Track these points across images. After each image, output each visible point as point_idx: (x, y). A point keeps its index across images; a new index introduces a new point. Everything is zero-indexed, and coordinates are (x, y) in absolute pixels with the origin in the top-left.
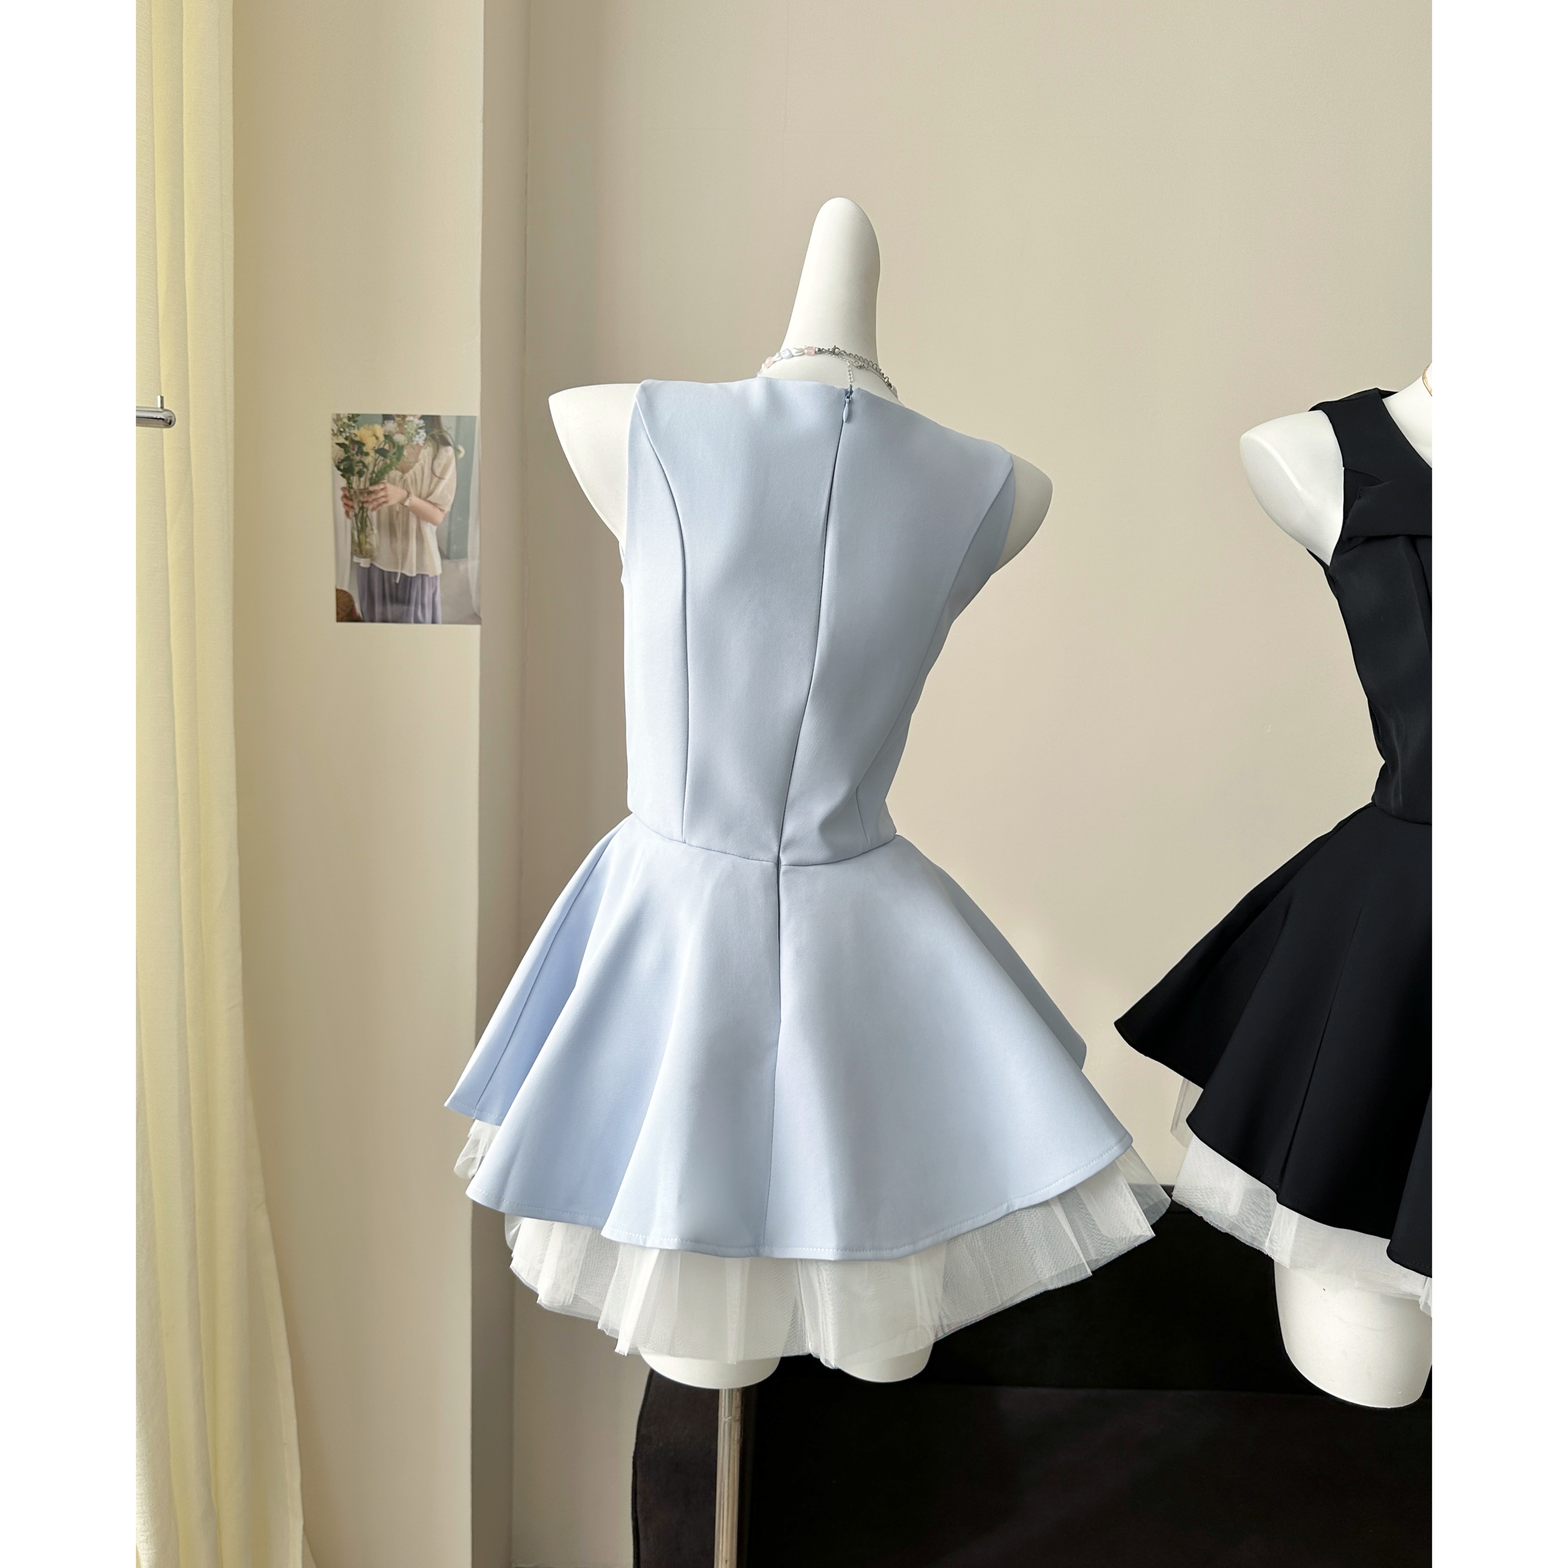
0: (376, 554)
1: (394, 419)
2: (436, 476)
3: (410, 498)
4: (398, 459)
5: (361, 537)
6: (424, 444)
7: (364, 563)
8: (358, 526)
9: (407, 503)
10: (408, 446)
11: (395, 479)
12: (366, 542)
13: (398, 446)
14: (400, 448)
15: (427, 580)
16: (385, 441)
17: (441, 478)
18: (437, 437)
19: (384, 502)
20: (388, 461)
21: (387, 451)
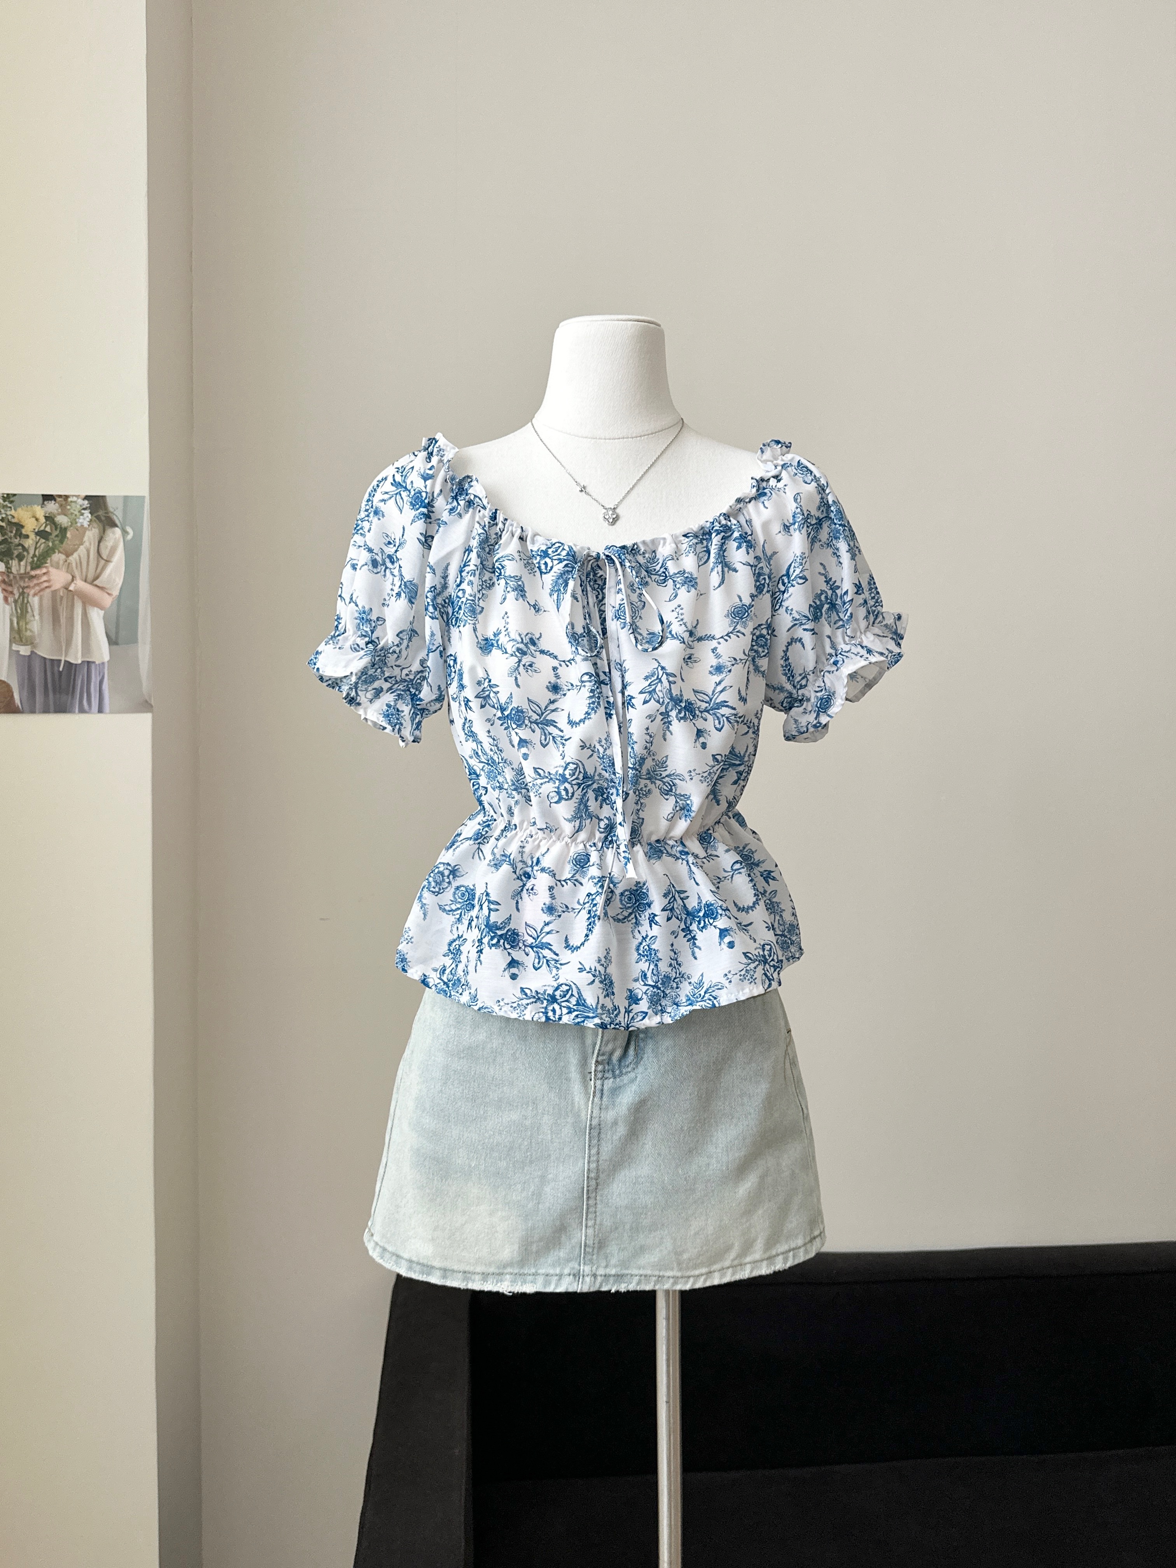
0: (37, 641)
1: (55, 500)
2: (102, 558)
3: (75, 582)
5: (21, 624)
6: (89, 526)
7: (24, 651)
8: (17, 612)
9: (71, 588)
10: (71, 528)
11: (58, 563)
12: (26, 628)
13: (61, 528)
15: (93, 666)
16: (46, 523)
17: (108, 562)
18: (104, 519)
19: (46, 587)
20: (51, 544)
21: (50, 534)
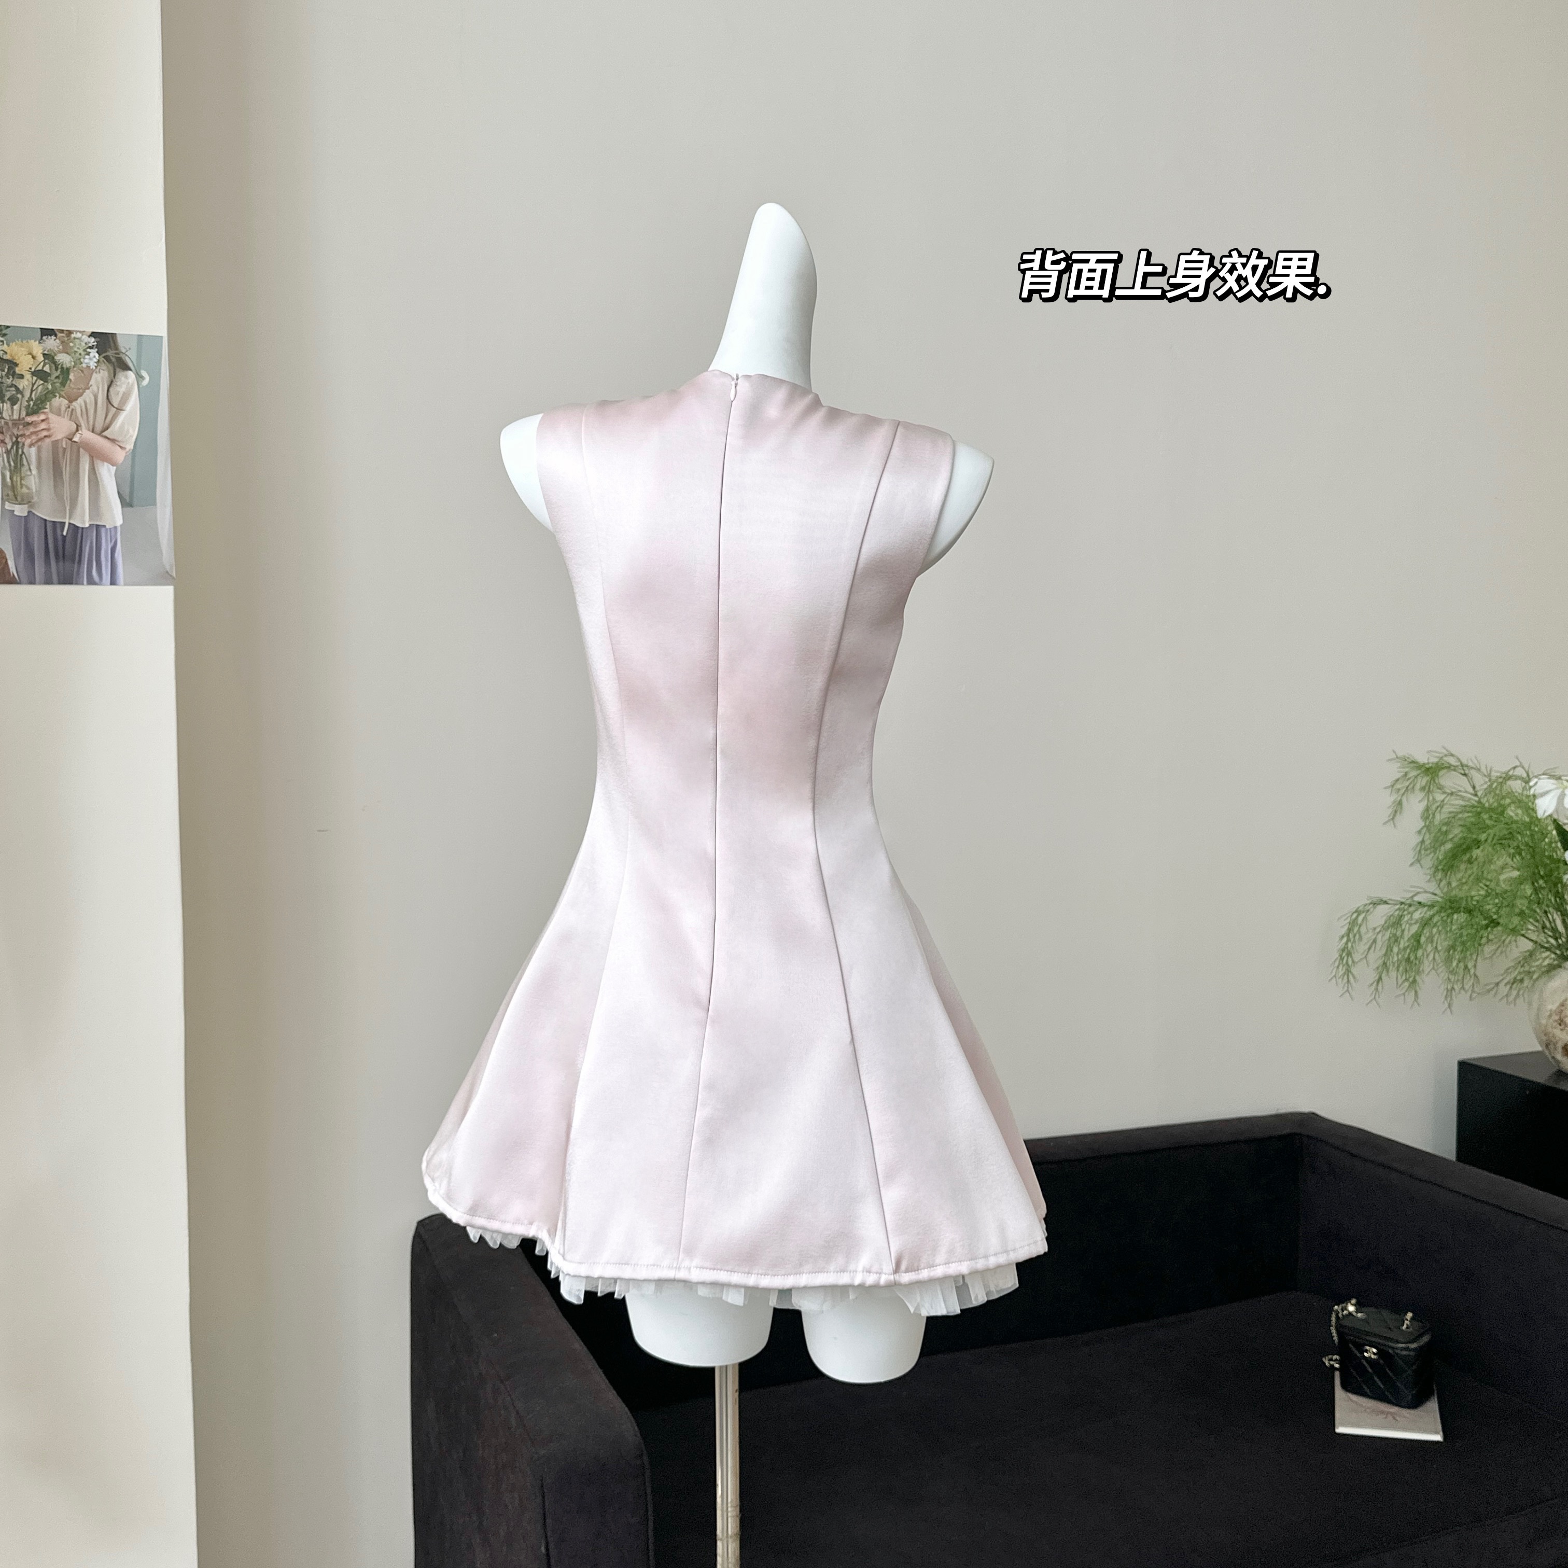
0: (35, 499)
1: (56, 336)
2: (113, 405)
3: (80, 432)
4: (63, 384)
5: (15, 479)
6: (96, 367)
7: (20, 510)
8: (10, 465)
9: (76, 439)
10: (75, 369)
11: (60, 409)
12: (21, 485)
13: (62, 368)
14: (66, 372)
15: (103, 531)
16: (44, 360)
17: (119, 409)
18: (113, 360)
19: (45, 437)
21: (49, 375)
